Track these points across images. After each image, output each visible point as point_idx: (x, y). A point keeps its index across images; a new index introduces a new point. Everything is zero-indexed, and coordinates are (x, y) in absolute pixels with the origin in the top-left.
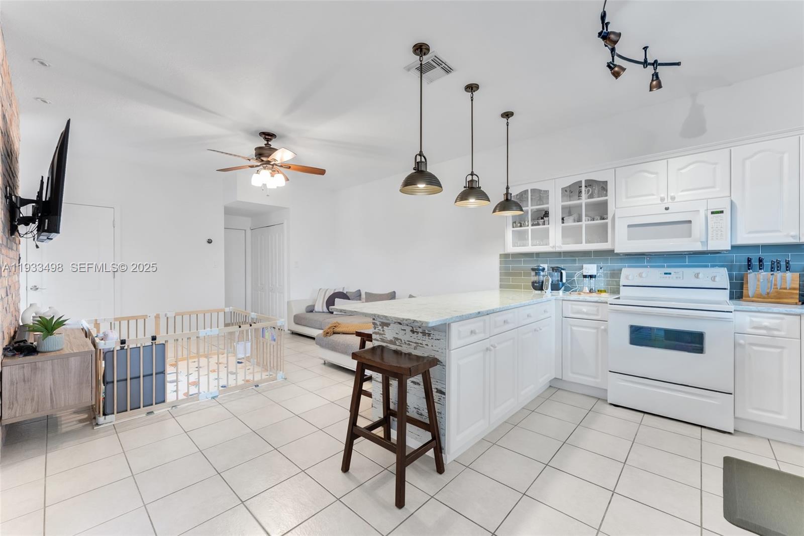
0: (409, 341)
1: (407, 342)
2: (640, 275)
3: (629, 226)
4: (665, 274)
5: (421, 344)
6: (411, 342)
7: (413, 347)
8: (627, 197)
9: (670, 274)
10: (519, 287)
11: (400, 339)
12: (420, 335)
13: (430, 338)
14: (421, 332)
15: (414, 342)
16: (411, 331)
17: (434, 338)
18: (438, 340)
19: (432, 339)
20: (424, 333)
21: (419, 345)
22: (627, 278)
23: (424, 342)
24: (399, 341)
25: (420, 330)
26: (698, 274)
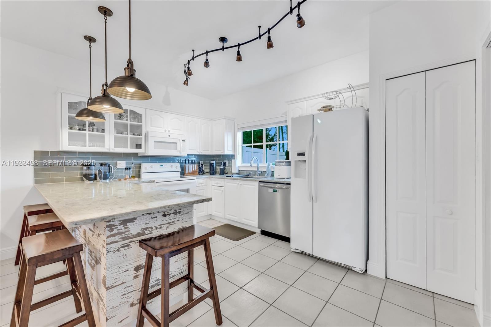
0: (159, 225)
1: (159, 227)
2: (151, 167)
3: (155, 142)
4: (161, 166)
5: (172, 222)
6: (161, 225)
7: (165, 228)
8: (151, 126)
9: (162, 166)
10: (61, 181)
11: (150, 228)
12: (172, 215)
13: (181, 214)
14: (173, 213)
15: (167, 223)
16: (163, 215)
17: (184, 213)
18: (187, 213)
19: (182, 214)
20: (175, 213)
21: (172, 223)
22: (146, 168)
23: (175, 219)
24: (149, 229)
25: (172, 212)
26: (172, 166)
